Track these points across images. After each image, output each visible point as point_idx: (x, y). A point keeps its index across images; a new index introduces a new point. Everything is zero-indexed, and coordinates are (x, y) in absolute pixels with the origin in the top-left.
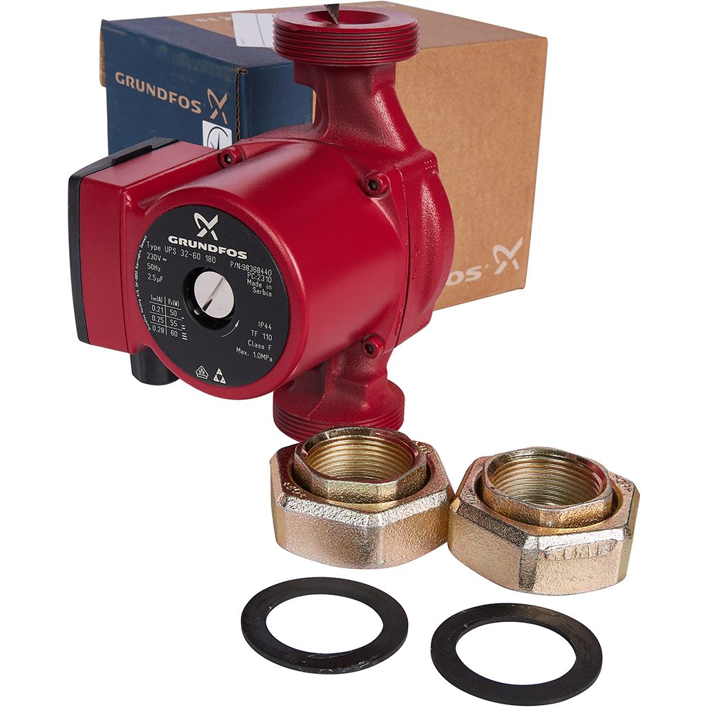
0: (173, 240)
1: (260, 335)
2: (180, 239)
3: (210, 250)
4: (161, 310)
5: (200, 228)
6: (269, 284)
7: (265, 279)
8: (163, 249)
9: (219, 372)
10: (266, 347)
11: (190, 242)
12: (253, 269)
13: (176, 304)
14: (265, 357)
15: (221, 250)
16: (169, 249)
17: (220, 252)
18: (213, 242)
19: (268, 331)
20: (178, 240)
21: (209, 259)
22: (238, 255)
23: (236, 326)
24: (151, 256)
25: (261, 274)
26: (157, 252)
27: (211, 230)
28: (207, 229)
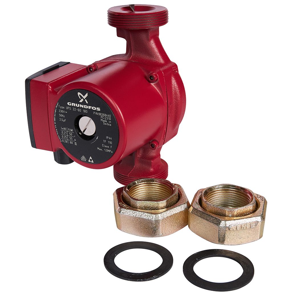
0: (69, 104)
1: (107, 142)
3: (85, 107)
4: (65, 133)
5: (80, 98)
6: (110, 121)
7: (108, 119)
8: (65, 108)
9: (91, 158)
10: (110, 147)
11: (76, 104)
12: (103, 114)
13: (72, 131)
14: (109, 151)
15: (90, 107)
16: (68, 108)
18: (86, 104)
19: (110, 140)
20: (71, 104)
21: (85, 111)
22: (97, 109)
23: (97, 139)
24: (60, 111)
25: (106, 116)
26: (63, 109)
27: (85, 99)
28: (83, 99)
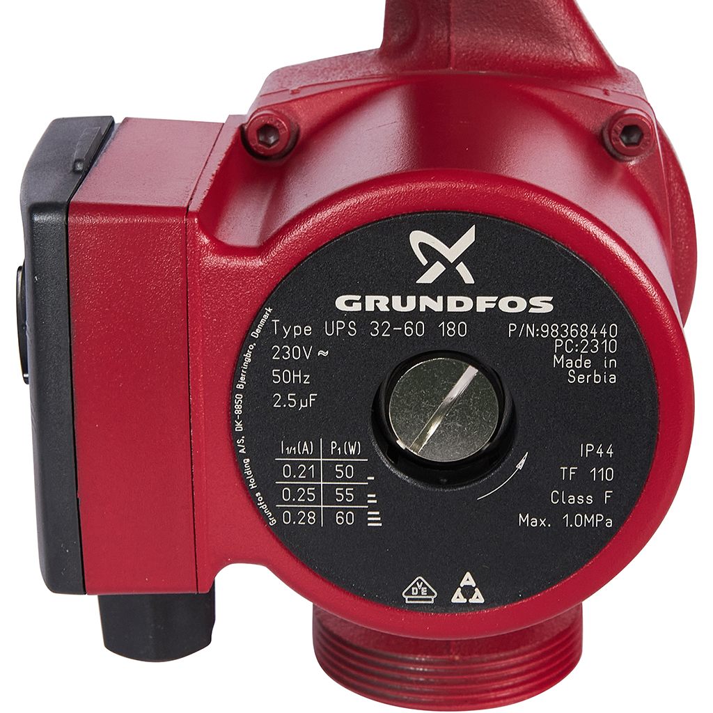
0: (349, 303)
1: (583, 473)
2: (370, 300)
3: (452, 307)
4: (308, 473)
5: (424, 262)
6: (610, 356)
7: (602, 347)
8: (318, 330)
9: (468, 580)
10: (598, 498)
11: (397, 300)
12: (572, 330)
13: (352, 450)
14: (595, 519)
15: (483, 303)
16: (338, 326)
17: (481, 308)
18: (462, 289)
19: (605, 461)
20: (363, 301)
21: (449, 330)
22: (529, 306)
23: (520, 466)
24: (283, 352)
25: (590, 337)
26: (302, 340)
27: (457, 262)
28: (444, 261)
